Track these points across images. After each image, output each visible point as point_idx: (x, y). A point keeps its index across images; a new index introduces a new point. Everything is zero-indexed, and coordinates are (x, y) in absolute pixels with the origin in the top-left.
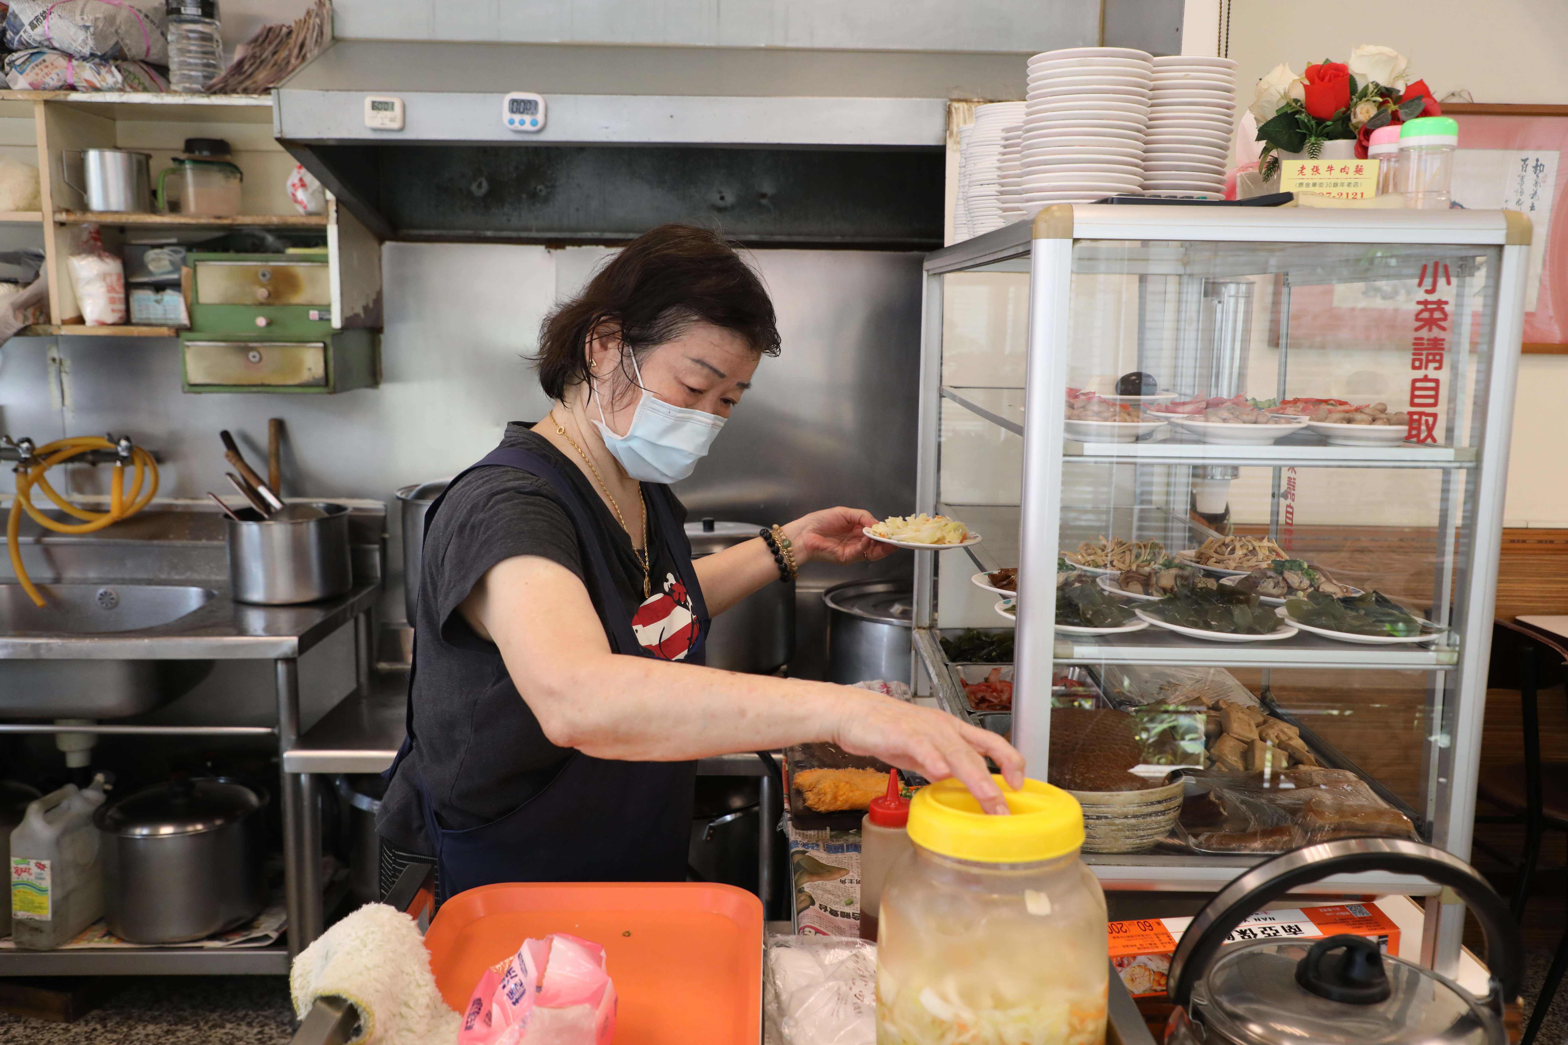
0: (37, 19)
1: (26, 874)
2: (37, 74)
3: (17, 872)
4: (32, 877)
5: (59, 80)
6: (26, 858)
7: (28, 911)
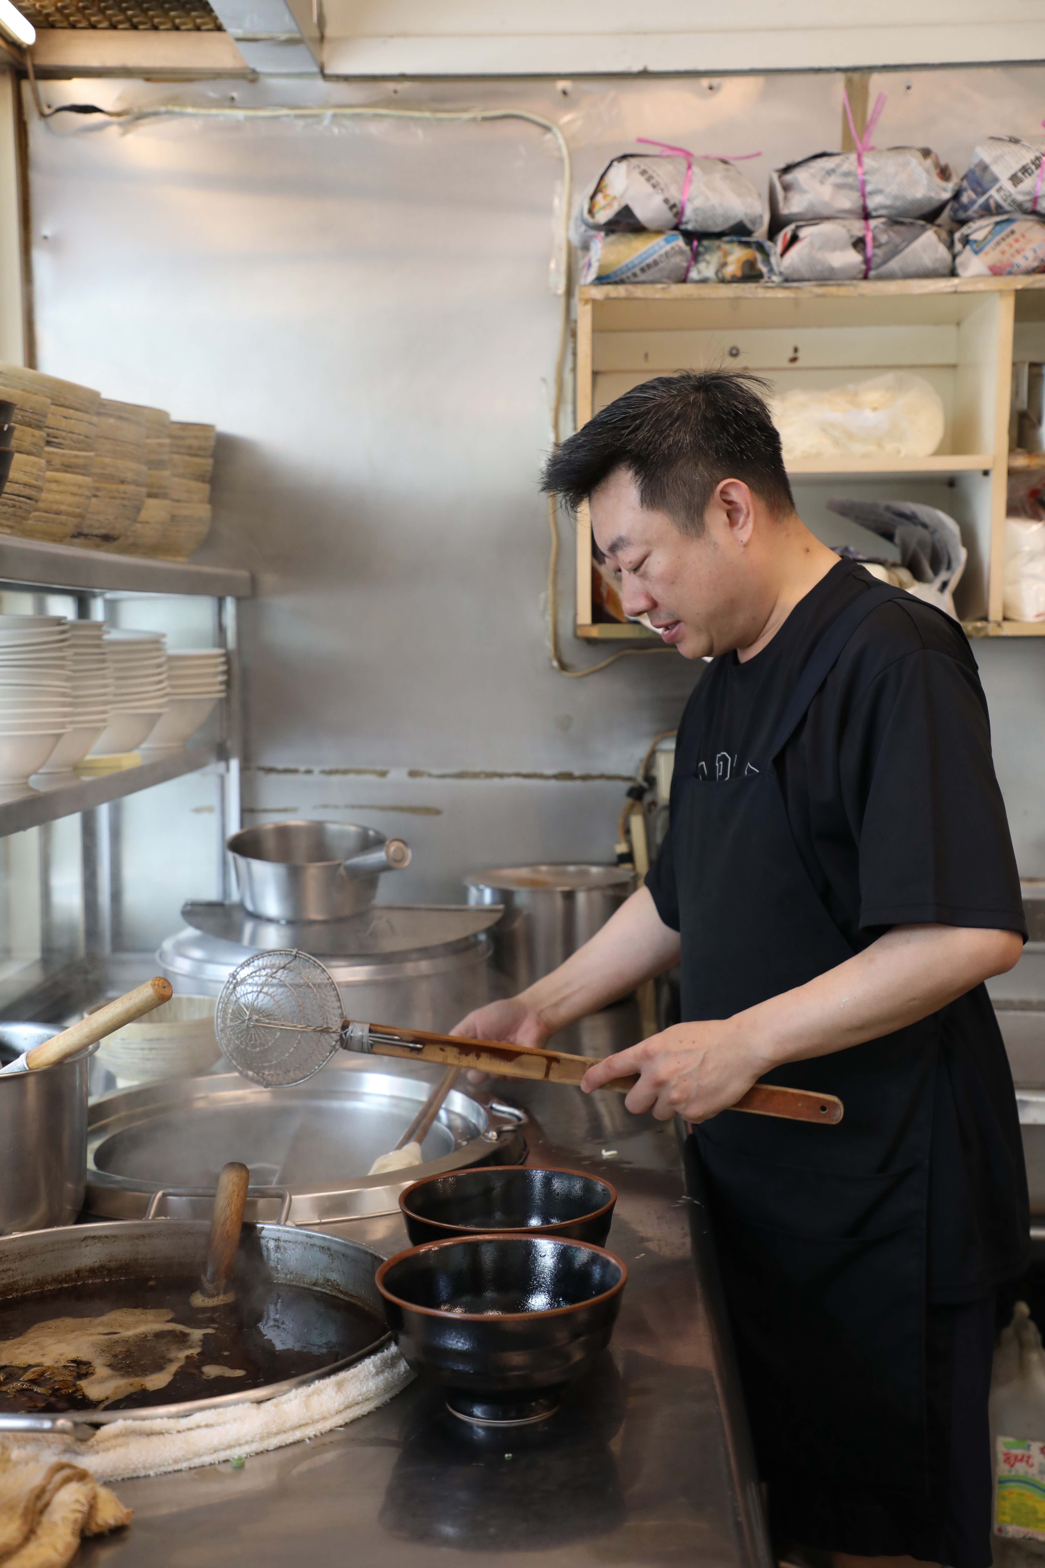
0: (1025, 170)
1: (1024, 1464)
2: (1003, 253)
3: (1007, 1459)
4: (1034, 1471)
5: (1035, 259)
6: (1023, 1438)
7: (1027, 1525)
